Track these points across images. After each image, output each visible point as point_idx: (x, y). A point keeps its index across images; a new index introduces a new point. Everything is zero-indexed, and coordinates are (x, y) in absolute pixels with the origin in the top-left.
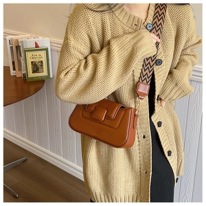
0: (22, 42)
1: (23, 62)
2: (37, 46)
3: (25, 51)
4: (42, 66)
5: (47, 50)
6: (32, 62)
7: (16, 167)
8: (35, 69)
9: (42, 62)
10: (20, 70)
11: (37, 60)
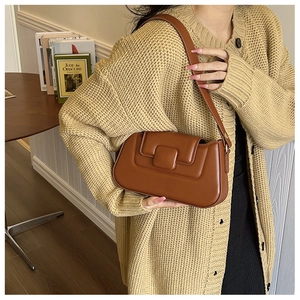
0: (53, 43)
1: (54, 77)
2: (75, 51)
3: (56, 59)
4: (80, 81)
5: (88, 58)
6: (66, 76)
8: (70, 87)
9: (80, 76)
10: (52, 84)
11: (73, 73)
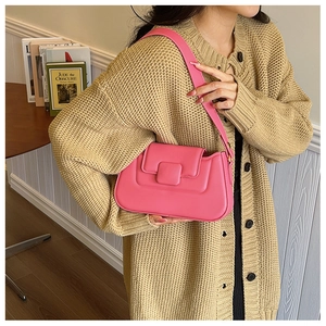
0: (44, 51)
1: (45, 84)
2: (68, 59)
3: (48, 67)
4: (75, 92)
5: (83, 67)
6: (59, 86)
7: (32, 249)
8: (64, 97)
9: (75, 86)
10: (41, 95)
11: (67, 83)
